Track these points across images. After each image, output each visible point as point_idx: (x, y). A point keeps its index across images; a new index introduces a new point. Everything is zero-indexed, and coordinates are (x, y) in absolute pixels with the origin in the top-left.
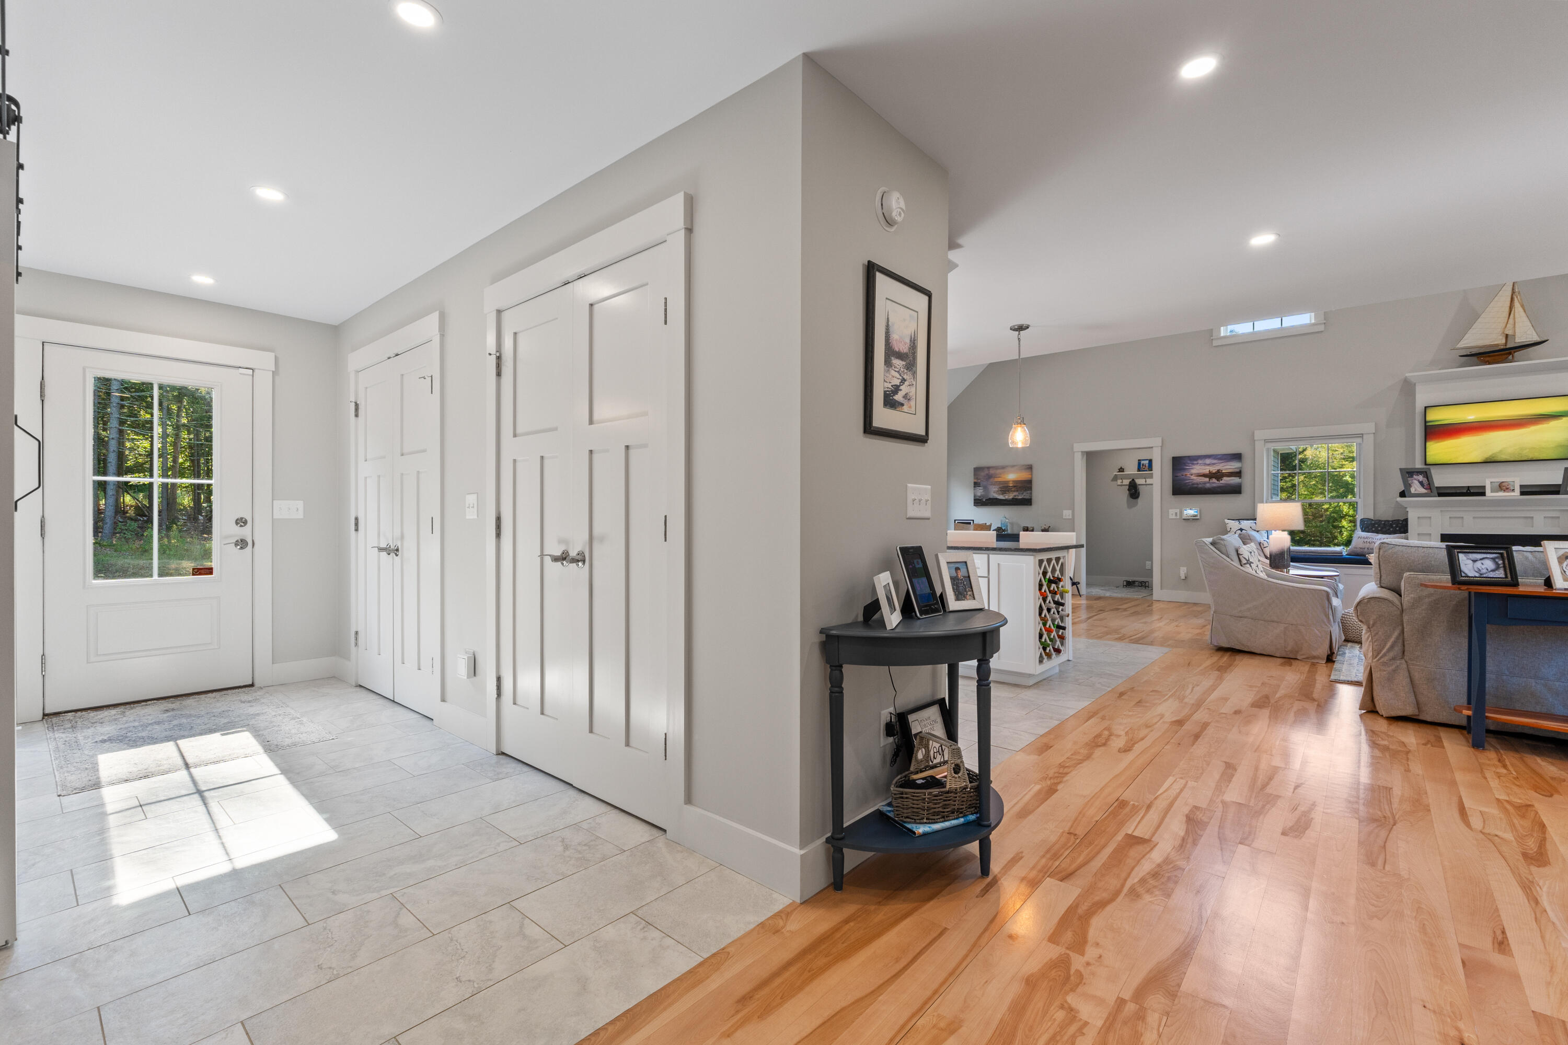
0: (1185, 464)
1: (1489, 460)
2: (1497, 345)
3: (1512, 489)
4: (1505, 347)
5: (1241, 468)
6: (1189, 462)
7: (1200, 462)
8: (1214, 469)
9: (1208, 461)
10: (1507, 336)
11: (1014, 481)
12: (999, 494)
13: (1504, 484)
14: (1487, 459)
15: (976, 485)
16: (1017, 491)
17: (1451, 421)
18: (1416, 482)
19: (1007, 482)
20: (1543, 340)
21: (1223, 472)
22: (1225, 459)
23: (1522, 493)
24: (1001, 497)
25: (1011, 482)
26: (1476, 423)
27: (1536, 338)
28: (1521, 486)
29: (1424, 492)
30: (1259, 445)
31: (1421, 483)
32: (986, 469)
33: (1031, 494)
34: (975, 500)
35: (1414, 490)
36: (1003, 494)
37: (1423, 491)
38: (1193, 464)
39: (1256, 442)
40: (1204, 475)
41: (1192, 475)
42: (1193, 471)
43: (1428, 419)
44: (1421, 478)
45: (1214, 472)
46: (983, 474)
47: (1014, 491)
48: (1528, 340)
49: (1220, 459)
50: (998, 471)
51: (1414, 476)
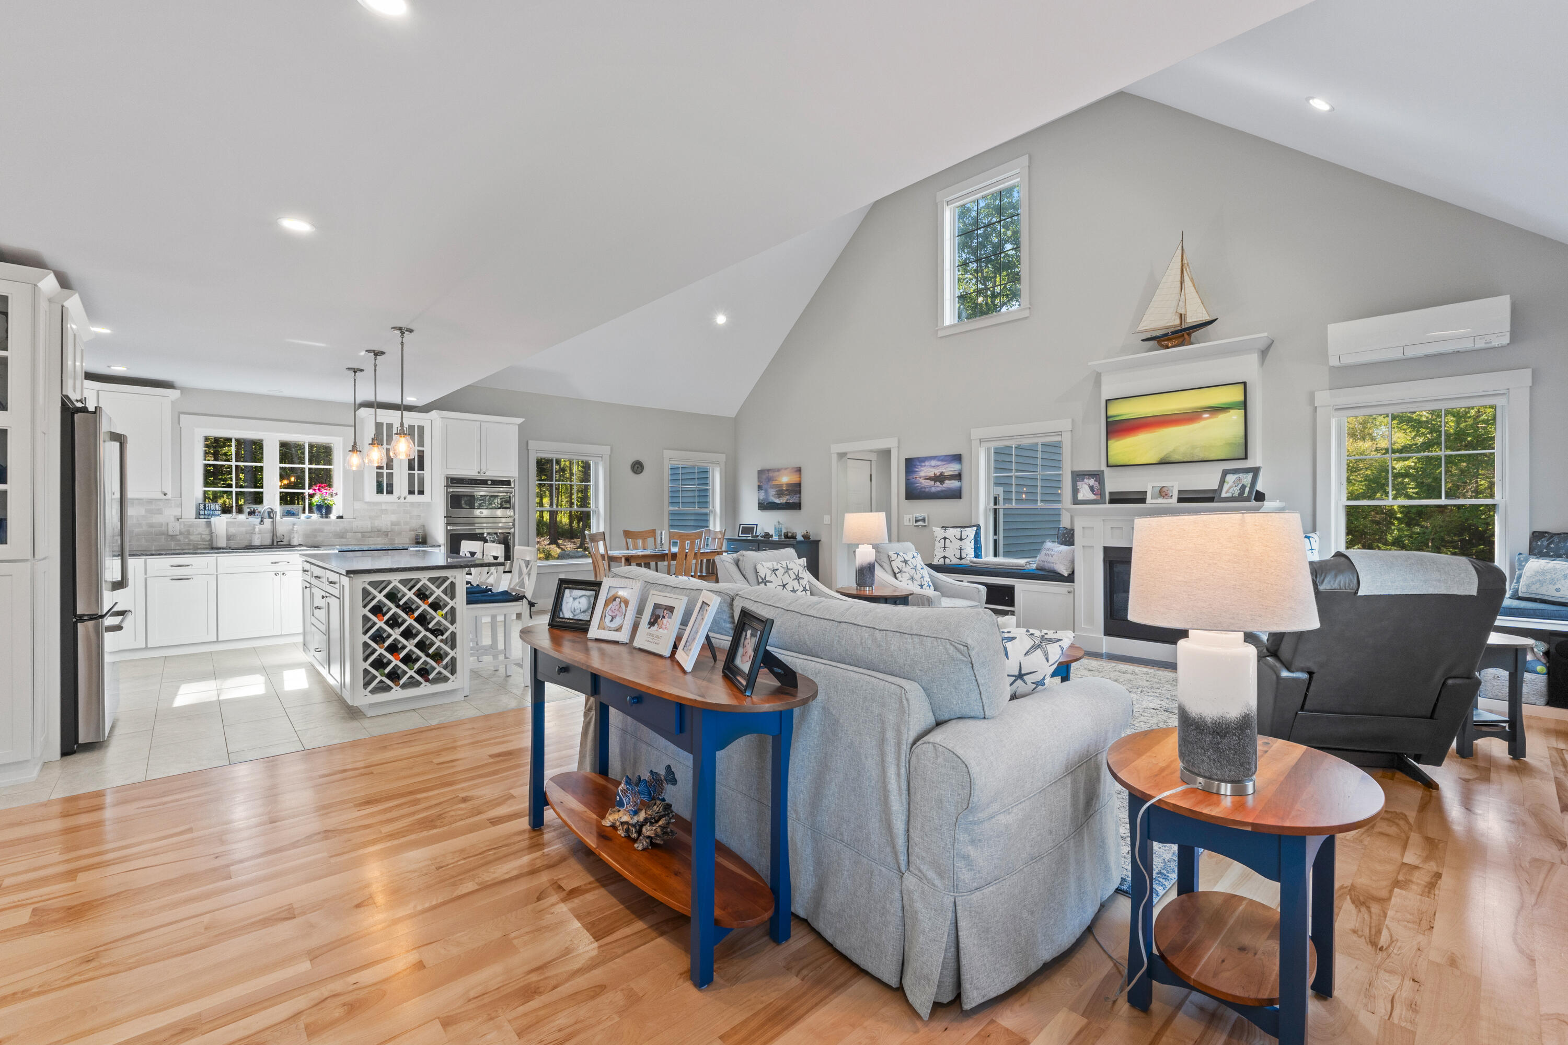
0: (915, 466)
1: (1163, 461)
2: (1175, 326)
3: (1170, 495)
4: (1179, 328)
5: (961, 470)
6: (918, 464)
7: (927, 463)
8: (937, 472)
9: (933, 463)
10: (1181, 315)
11: (788, 485)
12: (776, 498)
13: (1165, 489)
14: (1161, 459)
15: (760, 488)
16: (789, 495)
17: (1129, 415)
18: (1087, 487)
19: (781, 485)
20: (1214, 318)
21: (945, 474)
22: (945, 461)
23: (1180, 500)
24: (777, 501)
25: (784, 486)
26: (1151, 418)
27: (1207, 318)
28: (1180, 492)
29: (1093, 498)
30: (975, 443)
31: (1092, 488)
32: (767, 472)
33: (800, 497)
34: (759, 503)
35: (1082, 495)
36: (779, 498)
37: (1092, 497)
38: (921, 466)
39: (973, 441)
40: (930, 479)
41: (920, 477)
42: (922, 474)
43: (1110, 413)
44: (1092, 482)
45: (938, 474)
46: (764, 477)
47: (787, 495)
48: (1198, 320)
49: (942, 460)
50: (777, 473)
51: (1085, 480)
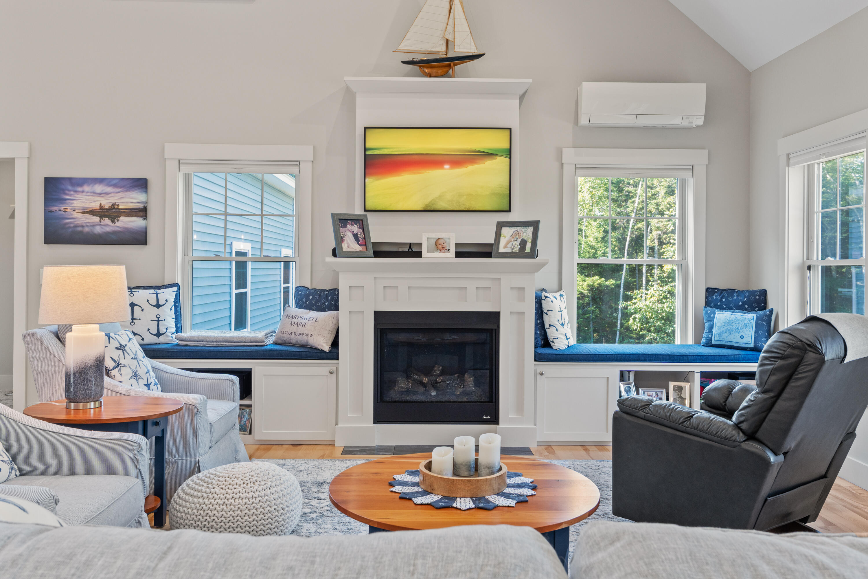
0: (64, 191)
1: (428, 209)
2: (438, 53)
3: (447, 248)
4: (444, 56)
5: (146, 202)
6: (70, 188)
7: (86, 188)
8: (107, 203)
9: (99, 188)
10: (447, 41)
13: (441, 241)
14: (426, 206)
17: (391, 150)
18: (350, 235)
20: (481, 53)
21: (120, 207)
22: (123, 187)
23: (459, 255)
26: (416, 157)
27: (474, 51)
28: (457, 245)
29: (359, 250)
30: (171, 166)
31: (356, 236)
35: (346, 245)
37: (357, 248)
38: (76, 191)
39: (167, 162)
40: (92, 212)
41: (74, 210)
42: (77, 204)
43: (368, 145)
44: (355, 228)
45: (107, 206)
48: (466, 51)
49: (115, 186)
51: (348, 226)
